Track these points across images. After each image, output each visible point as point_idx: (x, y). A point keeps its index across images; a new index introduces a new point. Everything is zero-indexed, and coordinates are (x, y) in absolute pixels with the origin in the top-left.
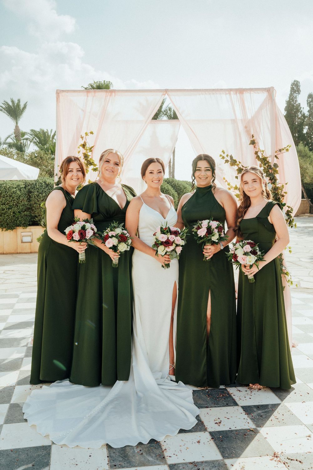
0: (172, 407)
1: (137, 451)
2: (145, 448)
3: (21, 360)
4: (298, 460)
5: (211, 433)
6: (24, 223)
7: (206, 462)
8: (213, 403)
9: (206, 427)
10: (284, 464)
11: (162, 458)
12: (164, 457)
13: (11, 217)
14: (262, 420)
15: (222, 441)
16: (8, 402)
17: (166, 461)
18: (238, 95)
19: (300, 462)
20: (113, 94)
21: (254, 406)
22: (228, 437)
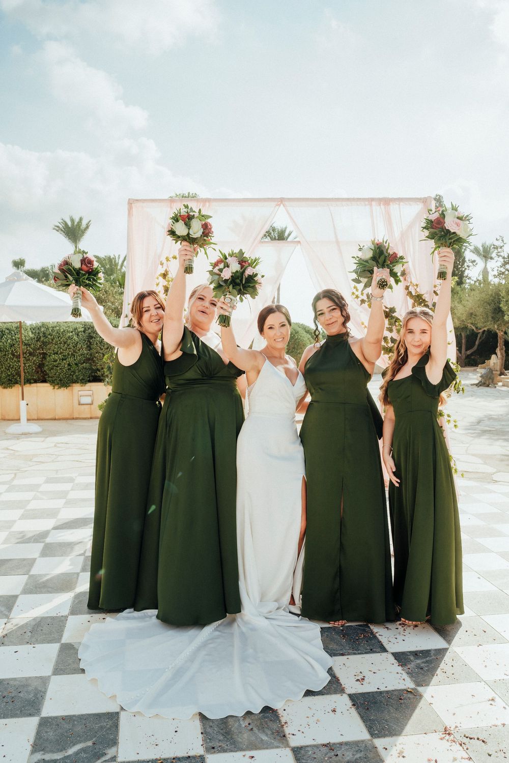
0: (292, 654)
1: (244, 724)
2: (256, 720)
3: (76, 576)
4: (480, 739)
5: (351, 696)
6: (83, 379)
7: (347, 744)
8: (350, 648)
9: (343, 686)
10: (461, 745)
11: (281, 737)
12: (284, 736)
13: (66, 370)
14: (423, 674)
15: (368, 709)
16: (58, 640)
17: (287, 741)
18: (382, 207)
19: (483, 741)
20: (207, 204)
21: (410, 652)
22: (376, 703)
